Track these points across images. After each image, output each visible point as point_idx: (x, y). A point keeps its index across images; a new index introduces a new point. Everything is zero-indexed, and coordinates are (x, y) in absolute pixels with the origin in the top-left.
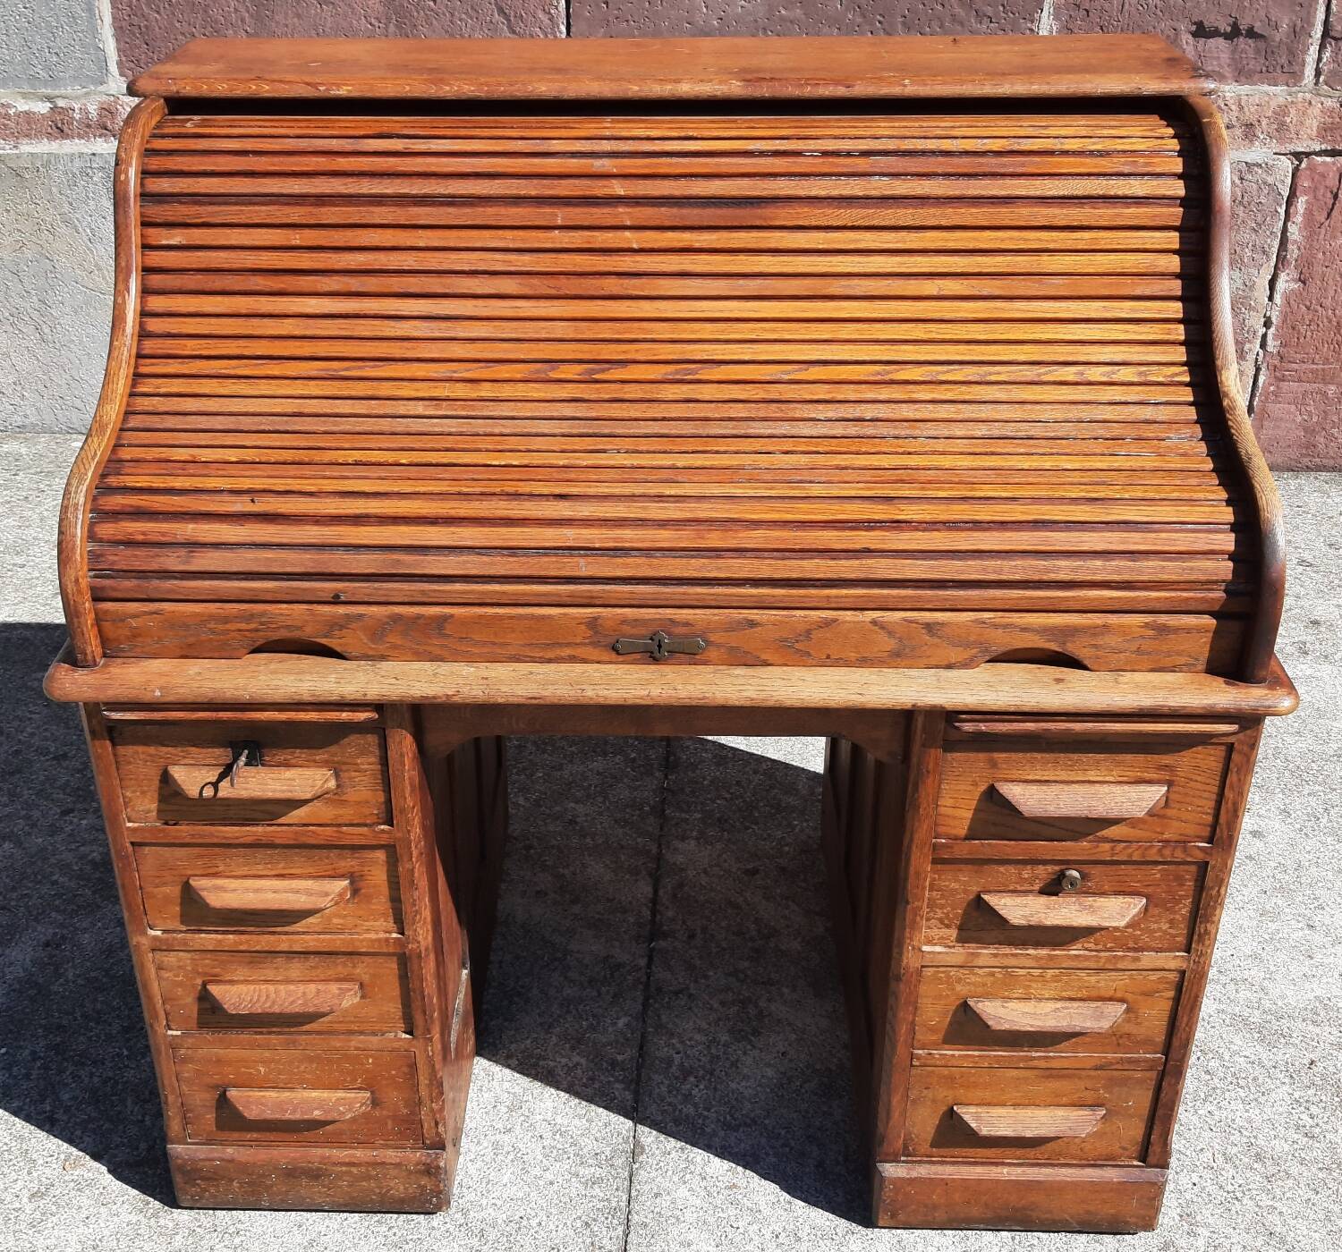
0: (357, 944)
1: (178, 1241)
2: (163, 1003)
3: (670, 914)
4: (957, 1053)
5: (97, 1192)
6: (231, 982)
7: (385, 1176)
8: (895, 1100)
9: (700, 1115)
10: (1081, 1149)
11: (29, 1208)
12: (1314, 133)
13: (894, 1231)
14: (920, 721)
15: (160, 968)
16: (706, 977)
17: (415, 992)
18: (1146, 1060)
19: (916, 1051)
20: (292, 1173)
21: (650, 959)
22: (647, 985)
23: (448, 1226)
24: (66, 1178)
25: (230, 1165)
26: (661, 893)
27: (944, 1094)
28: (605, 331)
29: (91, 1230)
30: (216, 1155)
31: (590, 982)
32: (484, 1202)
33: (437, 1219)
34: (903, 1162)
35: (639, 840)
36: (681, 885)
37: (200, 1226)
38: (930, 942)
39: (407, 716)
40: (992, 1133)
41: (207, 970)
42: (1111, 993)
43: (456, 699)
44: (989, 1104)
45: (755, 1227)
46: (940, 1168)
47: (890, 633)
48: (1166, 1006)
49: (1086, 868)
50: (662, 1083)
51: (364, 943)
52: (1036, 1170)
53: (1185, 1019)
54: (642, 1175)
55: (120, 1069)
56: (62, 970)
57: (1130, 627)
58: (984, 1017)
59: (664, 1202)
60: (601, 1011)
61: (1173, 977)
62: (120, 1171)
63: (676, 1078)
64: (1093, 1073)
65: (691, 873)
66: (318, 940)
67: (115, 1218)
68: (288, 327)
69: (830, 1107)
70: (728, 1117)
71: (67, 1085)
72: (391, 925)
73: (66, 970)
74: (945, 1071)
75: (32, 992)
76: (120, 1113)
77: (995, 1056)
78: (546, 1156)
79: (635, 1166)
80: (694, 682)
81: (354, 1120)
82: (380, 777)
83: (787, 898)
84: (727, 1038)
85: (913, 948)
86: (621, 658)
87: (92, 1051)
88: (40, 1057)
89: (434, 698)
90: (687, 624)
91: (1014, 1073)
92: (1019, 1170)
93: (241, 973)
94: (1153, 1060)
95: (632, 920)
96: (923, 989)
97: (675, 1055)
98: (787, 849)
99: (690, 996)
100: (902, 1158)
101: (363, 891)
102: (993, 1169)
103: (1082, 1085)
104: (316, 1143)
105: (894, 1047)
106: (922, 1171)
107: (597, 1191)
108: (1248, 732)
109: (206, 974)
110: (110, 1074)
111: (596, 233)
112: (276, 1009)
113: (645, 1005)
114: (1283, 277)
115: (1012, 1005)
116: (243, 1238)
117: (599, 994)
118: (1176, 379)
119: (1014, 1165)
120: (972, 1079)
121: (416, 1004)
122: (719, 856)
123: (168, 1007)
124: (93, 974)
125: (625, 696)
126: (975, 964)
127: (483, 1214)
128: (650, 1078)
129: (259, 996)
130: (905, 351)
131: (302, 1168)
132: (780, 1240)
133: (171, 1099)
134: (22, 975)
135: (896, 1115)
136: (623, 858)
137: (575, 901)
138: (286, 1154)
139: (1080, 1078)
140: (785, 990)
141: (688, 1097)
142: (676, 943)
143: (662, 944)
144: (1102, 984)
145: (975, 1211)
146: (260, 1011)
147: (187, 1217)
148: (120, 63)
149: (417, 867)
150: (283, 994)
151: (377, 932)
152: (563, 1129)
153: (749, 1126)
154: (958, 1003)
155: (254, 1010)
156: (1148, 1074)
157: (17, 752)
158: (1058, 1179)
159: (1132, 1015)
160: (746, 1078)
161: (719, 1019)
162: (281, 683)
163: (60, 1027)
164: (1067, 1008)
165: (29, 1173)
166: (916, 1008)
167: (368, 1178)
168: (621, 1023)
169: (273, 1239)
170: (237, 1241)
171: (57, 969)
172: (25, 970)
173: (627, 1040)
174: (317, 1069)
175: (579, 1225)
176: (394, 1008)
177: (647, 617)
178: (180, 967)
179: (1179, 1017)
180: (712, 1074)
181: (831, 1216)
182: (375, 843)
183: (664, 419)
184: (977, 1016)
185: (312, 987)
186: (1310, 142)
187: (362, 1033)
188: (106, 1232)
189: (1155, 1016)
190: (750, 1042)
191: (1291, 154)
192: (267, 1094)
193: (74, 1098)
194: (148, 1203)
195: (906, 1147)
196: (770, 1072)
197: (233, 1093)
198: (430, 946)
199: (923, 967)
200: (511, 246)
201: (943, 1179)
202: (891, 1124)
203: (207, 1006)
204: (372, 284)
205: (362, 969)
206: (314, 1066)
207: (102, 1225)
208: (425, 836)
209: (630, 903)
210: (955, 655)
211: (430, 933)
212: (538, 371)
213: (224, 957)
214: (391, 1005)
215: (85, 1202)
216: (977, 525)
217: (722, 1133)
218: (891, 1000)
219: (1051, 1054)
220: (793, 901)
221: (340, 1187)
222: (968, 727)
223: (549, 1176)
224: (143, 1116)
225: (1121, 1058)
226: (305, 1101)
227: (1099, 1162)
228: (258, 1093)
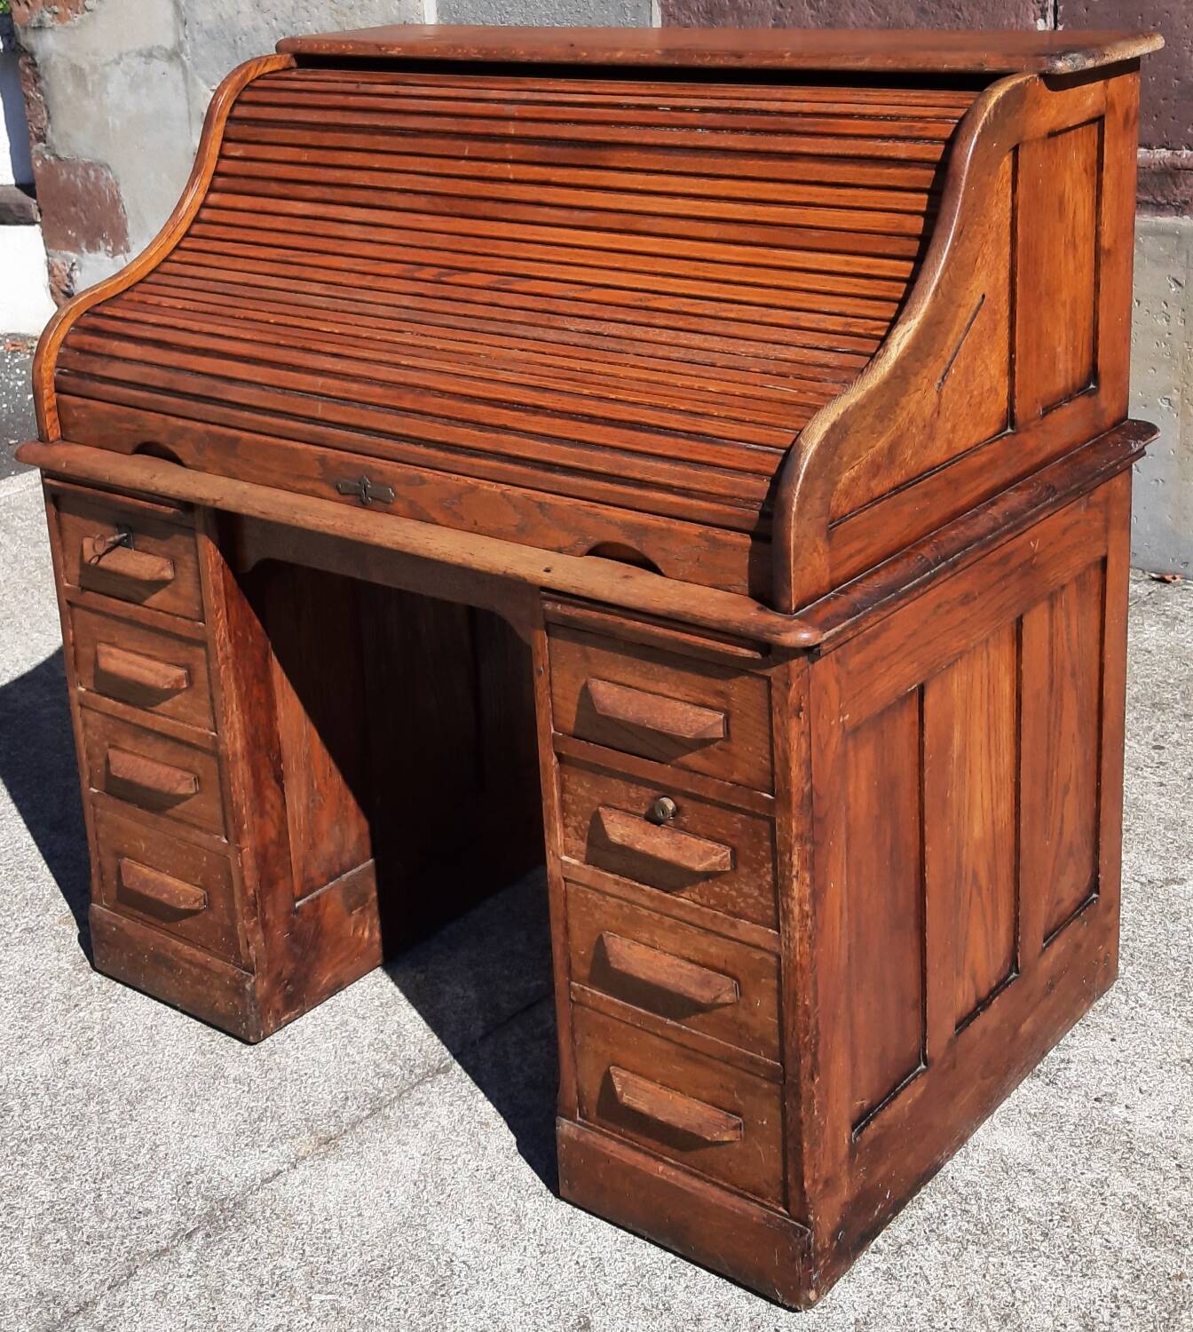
0: (193, 735)
2: (87, 758)
4: (603, 995)
6: (124, 751)
7: (211, 983)
8: (563, 1042)
15: (85, 725)
18: (767, 1066)
19: (573, 983)
20: (157, 958)
23: (251, 1056)
24: (56, 928)
25: (123, 935)
27: (603, 1048)
28: (468, 244)
30: (114, 921)
34: (578, 1122)
37: (99, 987)
38: (569, 854)
40: (631, 1104)
41: (109, 733)
42: (721, 965)
43: (218, 504)
44: (640, 1075)
45: (469, 1156)
46: (606, 1142)
47: (515, 506)
48: (772, 998)
49: (680, 800)
53: (790, 1021)
57: (688, 534)
58: (609, 953)
59: (421, 1110)
61: (772, 960)
64: (722, 1066)
68: (279, 223)
72: (209, 721)
74: (599, 1017)
77: (635, 1012)
79: (427, 1079)
82: (197, 575)
85: (554, 854)
86: (342, 498)
90: (381, 473)
91: (656, 1041)
92: (673, 1172)
93: (128, 744)
94: (774, 1068)
100: (578, 1118)
101: (194, 683)
102: (652, 1162)
103: (717, 1079)
104: (176, 936)
106: (594, 1141)
108: (779, 667)
109: (110, 738)
111: (488, 164)
112: (139, 780)
115: (636, 947)
118: (875, 333)
119: (671, 1164)
120: (623, 1036)
121: (228, 810)
123: (89, 762)
126: (605, 889)
129: (133, 766)
130: (670, 284)
131: (163, 955)
132: (478, 1173)
138: (153, 937)
139: (713, 1068)
144: (713, 950)
147: (97, 979)
150: (147, 769)
151: (203, 727)
154: (597, 935)
156: (772, 1085)
158: (703, 1195)
159: (742, 1000)
164: (682, 967)
165: (38, 916)
167: (202, 981)
174: (174, 855)
175: (341, 1096)
176: (218, 810)
177: (356, 461)
178: (96, 727)
179: (785, 1016)
182: (197, 638)
183: (465, 316)
184: (606, 952)
185: (167, 769)
187: (199, 827)
189: (767, 1010)
192: (144, 869)
195: (581, 1106)
197: (123, 862)
198: (239, 754)
199: (565, 879)
200: (432, 170)
201: (605, 1154)
204: (338, 194)
205: (196, 762)
206: (172, 853)
210: (565, 539)
211: (239, 741)
212: (409, 271)
213: (118, 724)
214: (217, 806)
216: (592, 419)
219: (684, 1028)
221: (186, 985)
222: (548, 606)
225: (745, 1055)
226: (163, 884)
227: (749, 1195)
228: (138, 867)
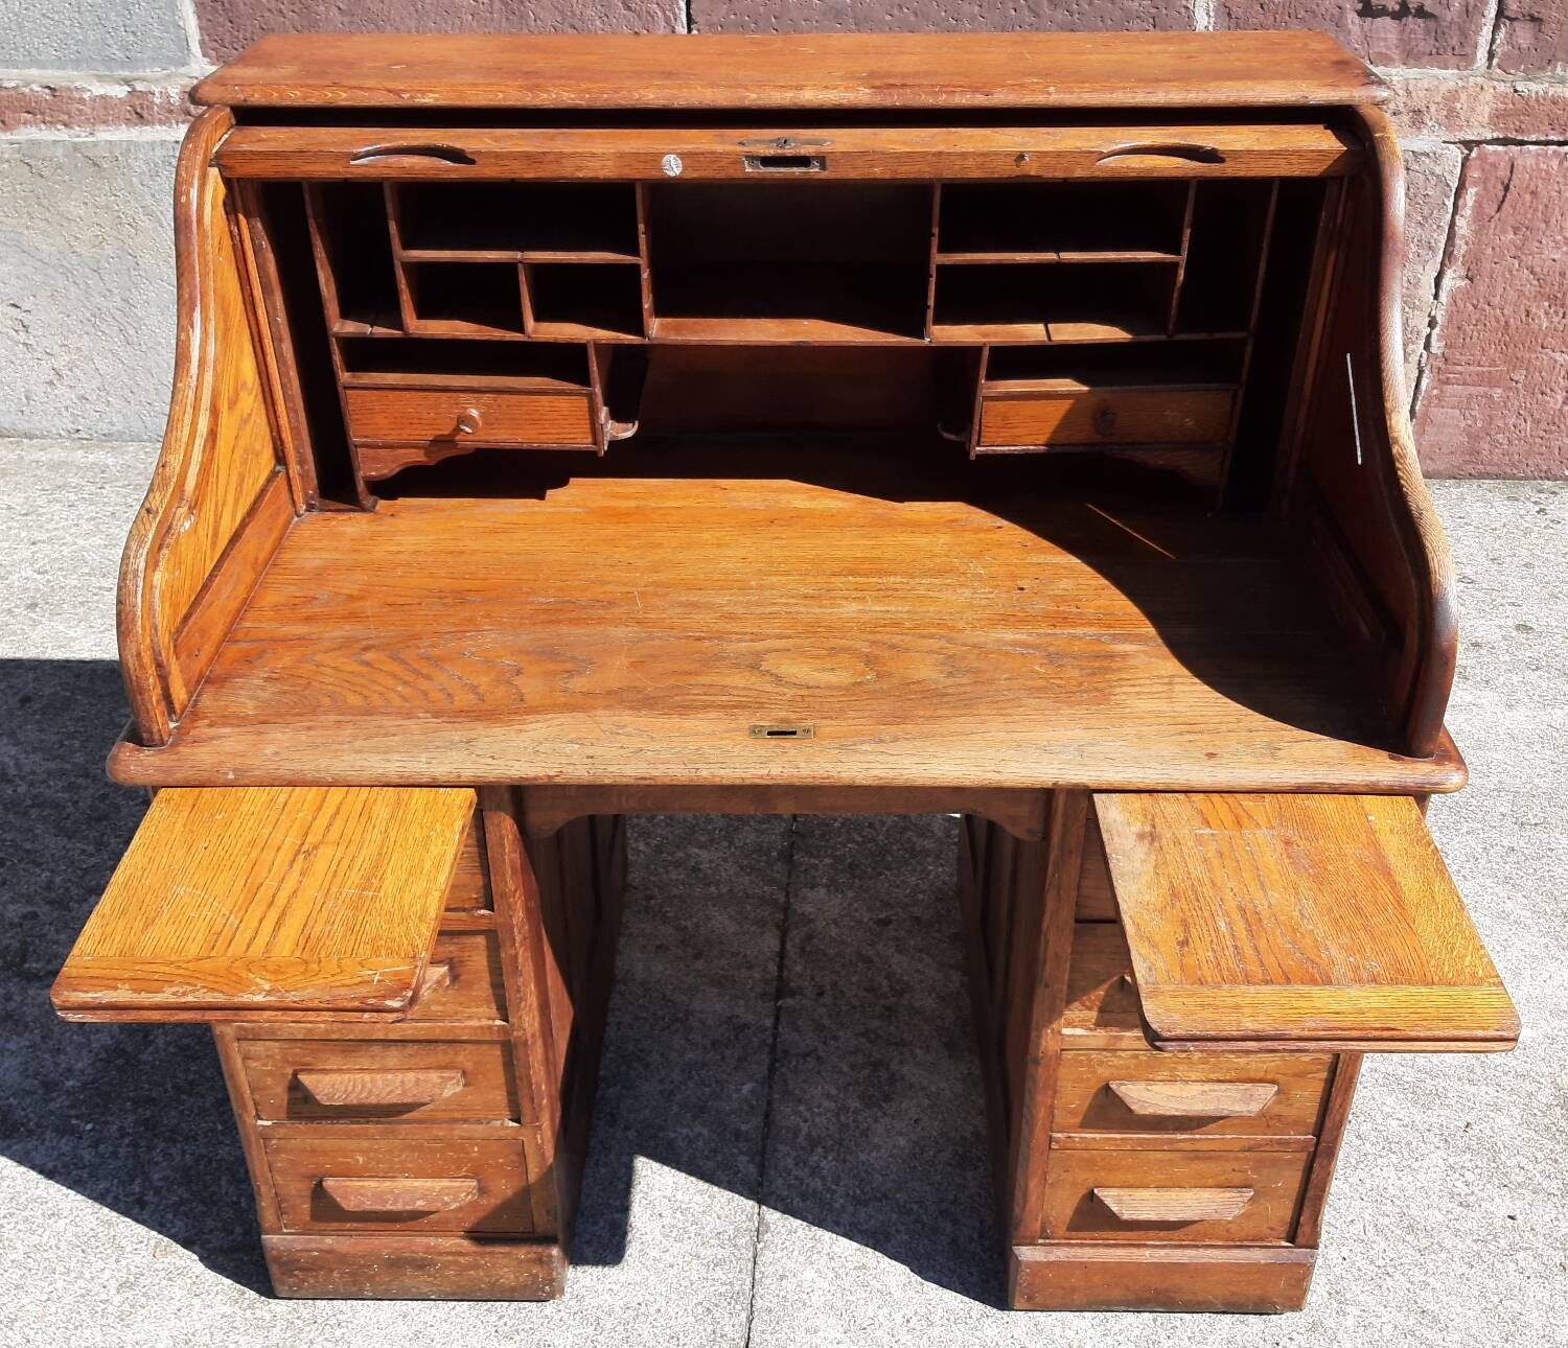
0: (457, 1031)
1: (275, 1336)
2: (252, 1093)
3: (799, 969)
4: (1098, 1136)
5: (190, 1281)
6: (324, 1071)
7: (494, 1265)
8: (1033, 1184)
9: (828, 1190)
10: (1228, 1230)
11: (117, 1300)
12: (1486, 120)
13: (1030, 1314)
14: (1061, 801)
15: (246, 1058)
16: (835, 1038)
17: (521, 1079)
18: (1298, 1142)
19: (1055, 1135)
20: (396, 1264)
21: (777, 1019)
22: (773, 1048)
23: (562, 1314)
24: (157, 1266)
25: (329, 1256)
26: (788, 945)
27: (1085, 1178)
29: (183, 1324)
30: (313, 1246)
31: (714, 1044)
32: (600, 1287)
33: (549, 1308)
34: (1041, 1245)
35: (766, 888)
36: (809, 937)
37: (298, 1318)
38: (1070, 1024)
39: (507, 796)
40: (1134, 1217)
41: (298, 1059)
42: (1261, 1075)
43: (558, 780)
44: (1131, 1186)
45: (885, 1311)
46: (1078, 1251)
48: (1319, 1086)
50: (788, 1154)
51: (467, 1031)
52: (1179, 1252)
53: (1339, 1100)
54: (766, 1257)
55: (214, 1146)
56: (151, 1038)
58: (1128, 1101)
59: (789, 1285)
60: (725, 1076)
61: (1327, 1058)
62: (212, 1260)
63: (803, 1148)
64: (1241, 1155)
65: (821, 924)
66: (416, 1028)
67: (209, 1310)
69: (965, 1179)
70: (858, 1191)
71: (157, 1163)
72: (494, 1011)
73: (156, 1037)
74: (1085, 1154)
75: (120, 1062)
76: (214, 1193)
77: (1138, 1139)
78: (666, 1236)
79: (759, 1246)
80: (817, 759)
81: (460, 1209)
82: (477, 859)
83: (921, 951)
84: (857, 1104)
85: (1052, 1032)
87: (183, 1125)
88: (128, 1134)
89: (535, 779)
91: (1159, 1155)
92: (1162, 1252)
93: (334, 1062)
94: (1304, 1141)
95: (757, 976)
96: (1062, 1072)
97: (802, 1124)
98: (921, 896)
99: (819, 1058)
100: (1040, 1241)
101: (463, 977)
102: (1134, 1250)
103: (1229, 1166)
104: (420, 1232)
105: (1031, 1133)
106: (1060, 1254)
107: (718, 1273)
109: (295, 1063)
110: (204, 1151)
112: (373, 1100)
113: (772, 1069)
114: (1449, 274)
115: (1156, 1088)
116: (345, 1330)
117: (723, 1058)
119: (1157, 1246)
120: (1114, 1162)
121: (523, 1093)
122: (850, 904)
123: (257, 1097)
124: (185, 1041)
125: (744, 775)
126: (1118, 1046)
127: (598, 1300)
128: (775, 1150)
129: (354, 1087)
131: (406, 1258)
132: (911, 1325)
133: (264, 1189)
134: (110, 1042)
135: (1033, 1199)
136: (749, 908)
137: (698, 956)
138: (387, 1243)
139: (1227, 1160)
140: (918, 1051)
141: (815, 1171)
142: (804, 1002)
143: (790, 1002)
144: (1253, 1066)
145: (1116, 1293)
146: (355, 1102)
147: (285, 1308)
148: (202, 43)
149: (520, 951)
150: (380, 1084)
151: (479, 1019)
152: (684, 1206)
153: (880, 1201)
154: (1099, 1086)
155: (348, 1102)
156: (1299, 1155)
157: (104, 796)
158: (1203, 1261)
159: (1283, 1097)
160: (877, 1147)
161: (849, 1085)
162: (366, 764)
163: (150, 1100)
164: (1215, 1090)
165: (117, 1261)
166: (1055, 1092)
167: (476, 1267)
168: (746, 1089)
169: (376, 1331)
170: (338, 1333)
171: (146, 1037)
172: (112, 1037)
173: (752, 1107)
174: (419, 1157)
175: (700, 1311)
176: (500, 1096)
178: (267, 1056)
179: (1332, 1099)
180: (840, 1144)
181: (966, 1299)
182: (473, 928)
184: (1120, 1099)
185: (411, 1076)
186: (1482, 130)
187: (466, 1121)
188: (199, 1326)
189: (1307, 1098)
190: (880, 1107)
191: (1460, 142)
192: (366, 1183)
193: (164, 1178)
194: (244, 1293)
195: (1043, 1229)
196: (902, 1142)
197: (329, 1183)
198: (538, 1034)
199: (1062, 1050)
201: (1082, 1263)
202: (1028, 1208)
203: (299, 1095)
205: (464, 1057)
206: (416, 1154)
207: (195, 1317)
208: (529, 919)
209: (756, 957)
211: (537, 1019)
213: (315, 1046)
214: (498, 1092)
215: (178, 1293)
217: (851, 1209)
218: (1029, 1084)
219: (1198, 1136)
220: (928, 954)
221: (447, 1276)
223: (668, 1258)
224: (239, 1197)
225: (1271, 1140)
226: (407, 1191)
227: (1245, 1243)
228: (356, 1183)
